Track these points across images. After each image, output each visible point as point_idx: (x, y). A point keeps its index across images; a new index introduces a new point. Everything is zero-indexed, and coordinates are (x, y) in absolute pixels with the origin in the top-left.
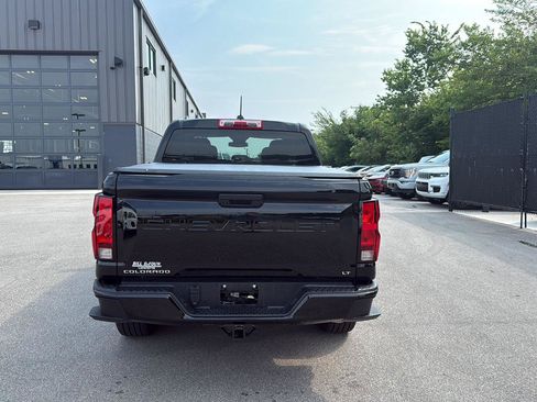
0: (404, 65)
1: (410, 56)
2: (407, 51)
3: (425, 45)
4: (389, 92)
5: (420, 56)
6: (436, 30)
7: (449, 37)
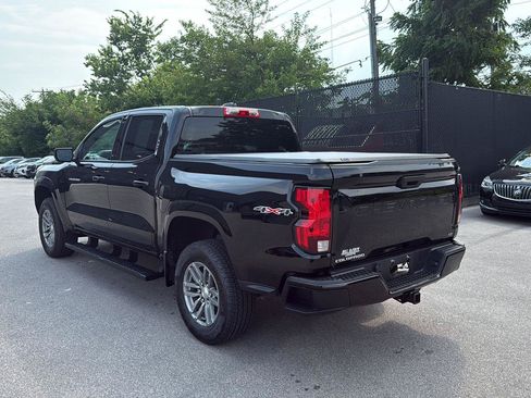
0: (108, 52)
1: (115, 44)
2: (111, 39)
3: (130, 35)
4: (96, 78)
5: (125, 44)
6: (140, 20)
7: (153, 29)
